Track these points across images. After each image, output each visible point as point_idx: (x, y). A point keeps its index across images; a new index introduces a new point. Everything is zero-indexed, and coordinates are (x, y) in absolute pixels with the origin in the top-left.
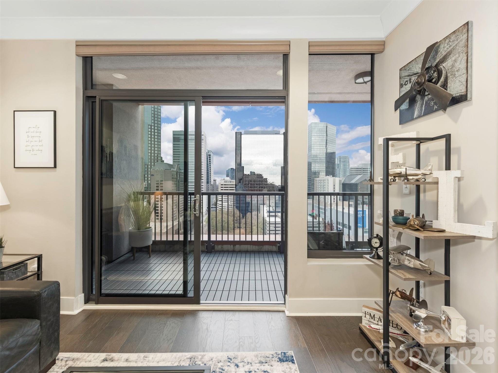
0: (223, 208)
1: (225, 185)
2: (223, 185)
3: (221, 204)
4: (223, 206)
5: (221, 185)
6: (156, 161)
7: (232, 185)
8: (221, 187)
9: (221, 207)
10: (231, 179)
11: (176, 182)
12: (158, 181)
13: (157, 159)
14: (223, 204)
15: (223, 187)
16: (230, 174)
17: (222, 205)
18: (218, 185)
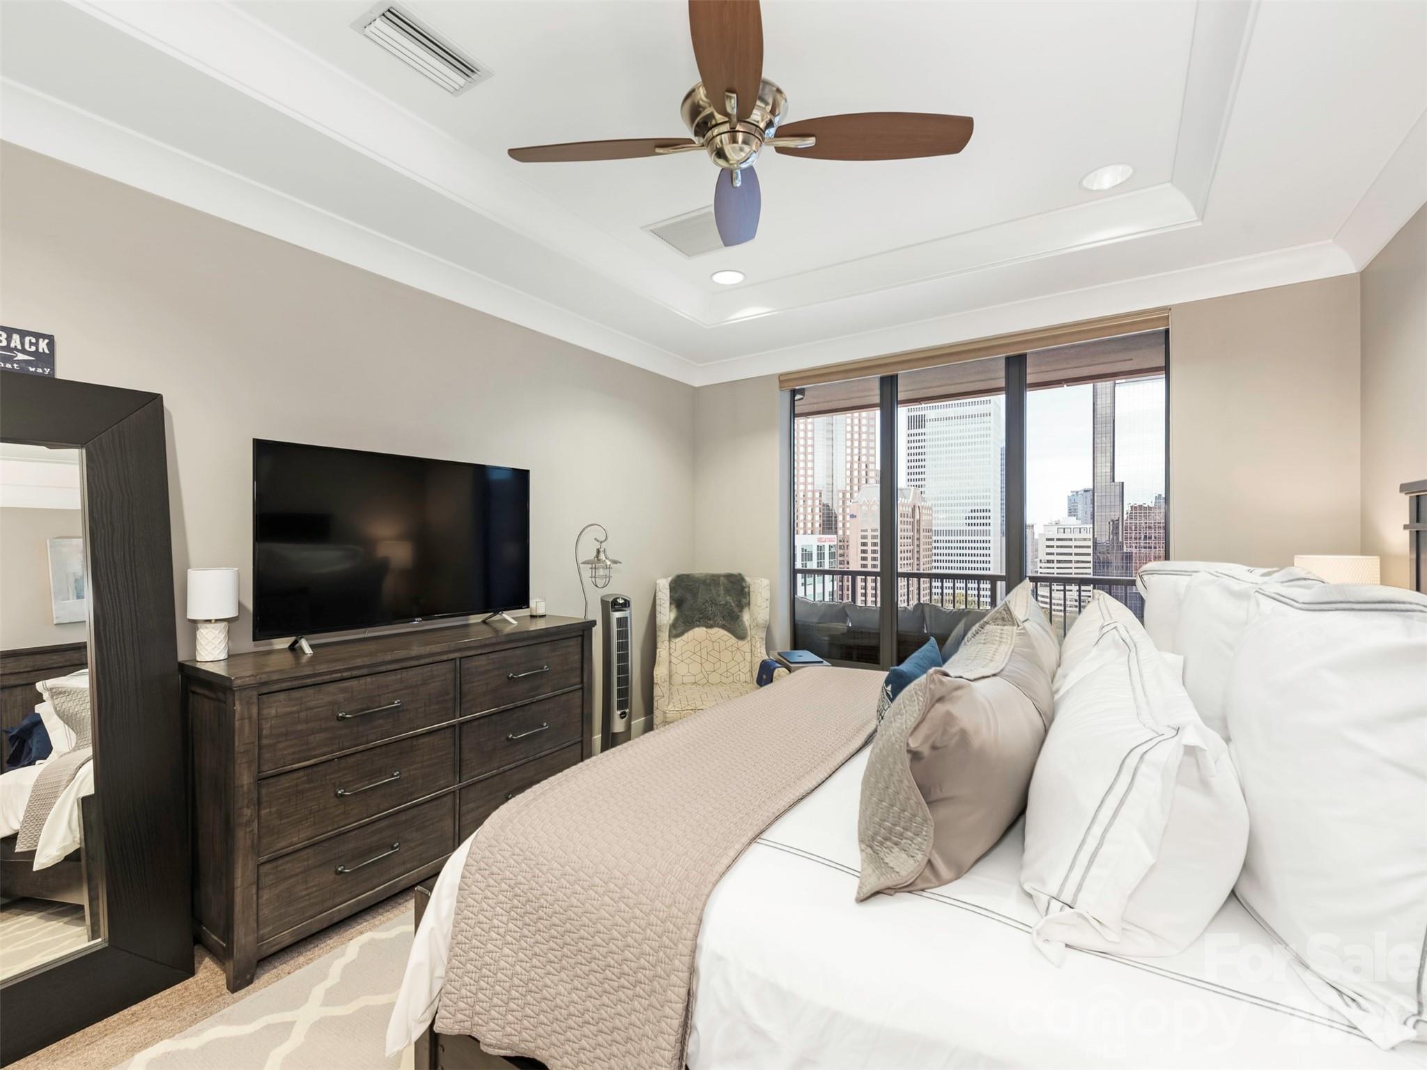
0: (1053, 607)
1: (1058, 540)
2: (1053, 539)
3: (1048, 595)
4: (1053, 601)
5: (1048, 540)
6: (864, 481)
7: (1085, 539)
8: (1047, 547)
9: (1046, 603)
10: (1083, 523)
11: (912, 534)
12: (866, 531)
13: (866, 475)
14: (1053, 595)
15: (1053, 547)
16: (1080, 507)
17: (1051, 598)
18: (1037, 540)
